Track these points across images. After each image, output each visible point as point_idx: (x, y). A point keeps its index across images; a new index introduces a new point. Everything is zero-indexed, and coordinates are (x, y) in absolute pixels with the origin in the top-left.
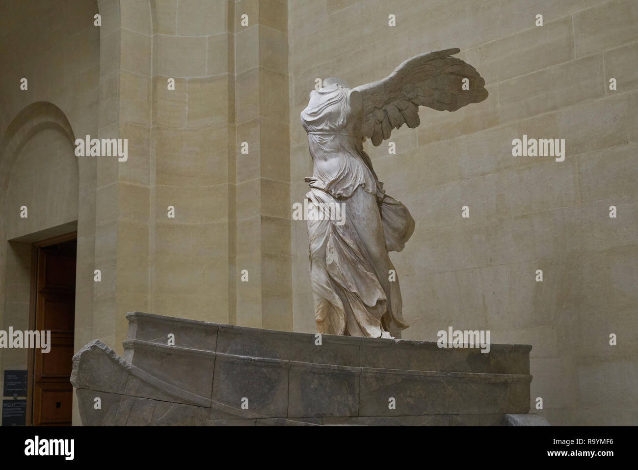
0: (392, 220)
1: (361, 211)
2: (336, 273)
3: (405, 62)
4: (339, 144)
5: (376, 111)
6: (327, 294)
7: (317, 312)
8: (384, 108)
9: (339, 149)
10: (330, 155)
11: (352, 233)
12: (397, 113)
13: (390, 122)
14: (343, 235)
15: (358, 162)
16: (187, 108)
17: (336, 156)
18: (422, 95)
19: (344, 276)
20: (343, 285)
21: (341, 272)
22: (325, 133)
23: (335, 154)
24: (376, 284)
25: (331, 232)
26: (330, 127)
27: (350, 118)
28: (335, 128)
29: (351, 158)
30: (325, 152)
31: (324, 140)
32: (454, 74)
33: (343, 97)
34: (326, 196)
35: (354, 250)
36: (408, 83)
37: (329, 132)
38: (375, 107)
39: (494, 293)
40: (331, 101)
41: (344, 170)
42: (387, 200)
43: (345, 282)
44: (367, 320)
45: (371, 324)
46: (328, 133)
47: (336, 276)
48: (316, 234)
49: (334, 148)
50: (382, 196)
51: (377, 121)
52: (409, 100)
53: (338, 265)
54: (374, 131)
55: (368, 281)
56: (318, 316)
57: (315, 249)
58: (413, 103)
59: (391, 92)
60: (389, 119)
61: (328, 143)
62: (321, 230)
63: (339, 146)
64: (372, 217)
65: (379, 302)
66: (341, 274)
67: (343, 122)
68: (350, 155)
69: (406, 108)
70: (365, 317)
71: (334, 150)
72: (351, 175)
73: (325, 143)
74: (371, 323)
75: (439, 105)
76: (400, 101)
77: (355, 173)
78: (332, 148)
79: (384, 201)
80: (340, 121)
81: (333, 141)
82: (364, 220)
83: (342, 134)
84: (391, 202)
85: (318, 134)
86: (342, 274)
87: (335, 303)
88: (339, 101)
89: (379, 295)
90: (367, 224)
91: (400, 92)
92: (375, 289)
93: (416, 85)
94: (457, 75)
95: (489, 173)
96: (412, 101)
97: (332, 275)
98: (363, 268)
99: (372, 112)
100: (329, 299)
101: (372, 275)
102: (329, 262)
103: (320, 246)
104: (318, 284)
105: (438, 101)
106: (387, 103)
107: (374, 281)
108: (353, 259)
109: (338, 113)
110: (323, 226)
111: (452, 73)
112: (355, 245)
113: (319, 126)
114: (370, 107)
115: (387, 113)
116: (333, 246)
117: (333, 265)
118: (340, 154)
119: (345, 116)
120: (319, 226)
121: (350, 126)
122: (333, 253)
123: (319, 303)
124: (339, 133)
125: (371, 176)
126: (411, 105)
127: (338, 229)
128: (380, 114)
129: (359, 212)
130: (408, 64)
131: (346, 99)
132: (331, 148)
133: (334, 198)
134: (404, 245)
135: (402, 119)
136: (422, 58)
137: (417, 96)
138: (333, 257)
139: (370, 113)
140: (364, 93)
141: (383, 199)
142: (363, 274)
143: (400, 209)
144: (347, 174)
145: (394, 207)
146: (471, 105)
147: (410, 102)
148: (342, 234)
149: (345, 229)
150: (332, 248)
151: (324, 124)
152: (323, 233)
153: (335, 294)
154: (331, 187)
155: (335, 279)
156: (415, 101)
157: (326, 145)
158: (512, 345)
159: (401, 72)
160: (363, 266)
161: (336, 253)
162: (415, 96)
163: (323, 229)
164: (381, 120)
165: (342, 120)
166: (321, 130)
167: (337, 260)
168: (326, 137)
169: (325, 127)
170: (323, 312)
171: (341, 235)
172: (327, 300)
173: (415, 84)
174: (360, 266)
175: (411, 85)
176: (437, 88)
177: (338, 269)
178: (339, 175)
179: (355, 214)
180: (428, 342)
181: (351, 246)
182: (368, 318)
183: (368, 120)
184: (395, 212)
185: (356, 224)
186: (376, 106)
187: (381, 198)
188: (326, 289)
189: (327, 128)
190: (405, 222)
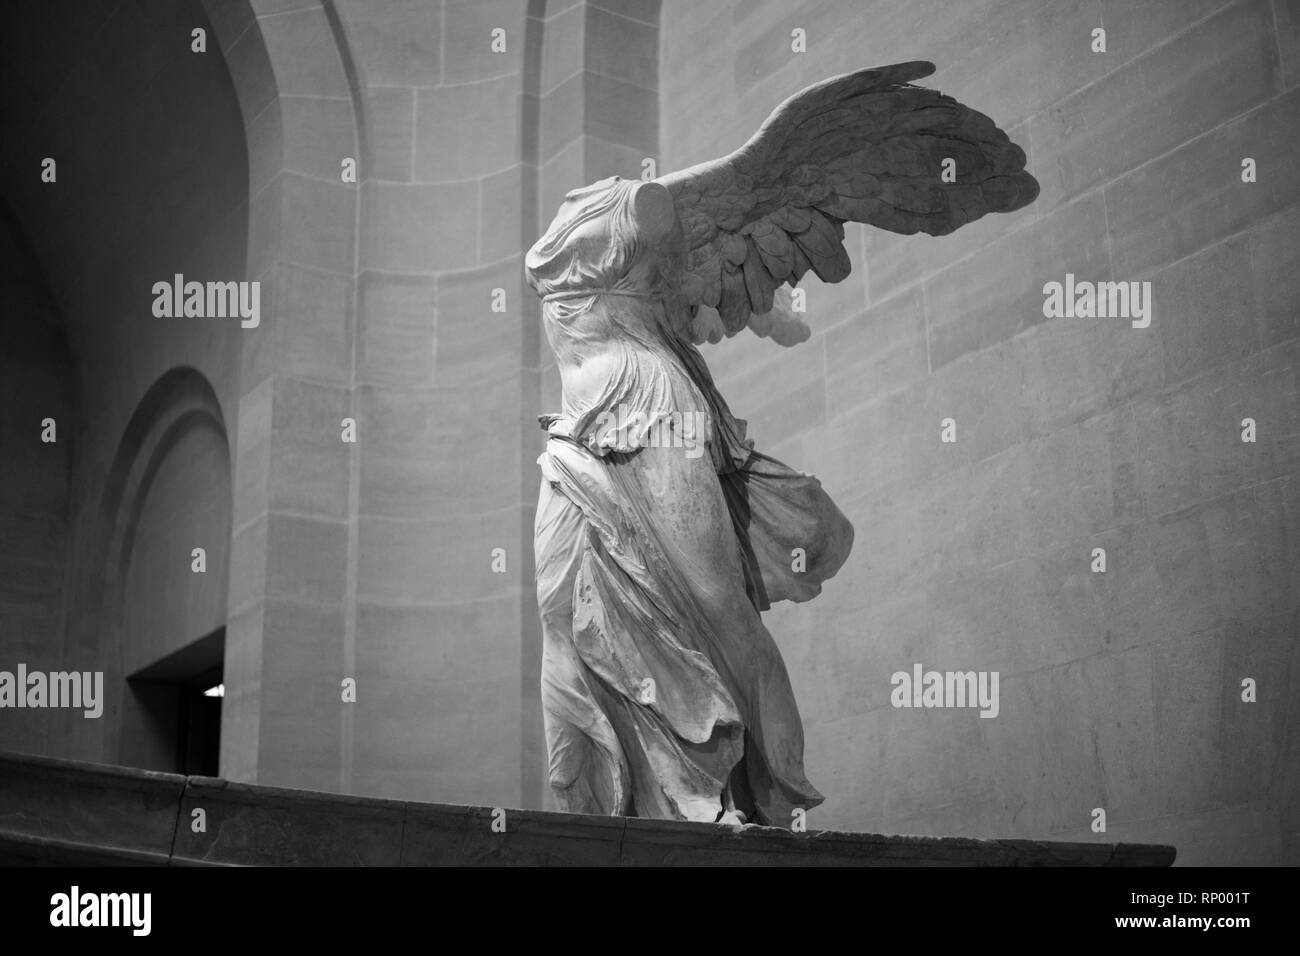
0: (776, 519)
1: (665, 488)
2: (599, 656)
3: (784, 104)
4: (606, 318)
5: (723, 238)
6: (577, 713)
7: (553, 761)
8: (744, 231)
9: (609, 332)
10: (586, 348)
11: (643, 548)
12: (784, 243)
13: (766, 268)
14: (618, 552)
15: (659, 363)
16: (435, 341)
17: (602, 350)
18: (848, 191)
19: (620, 664)
20: (618, 687)
21: (612, 651)
22: (573, 293)
23: (597, 344)
24: (708, 681)
25: (585, 545)
26: (583, 276)
27: (635, 250)
28: (594, 277)
29: (639, 353)
30: (577, 342)
31: (574, 310)
32: (932, 135)
33: (616, 202)
34: (576, 455)
35: (648, 591)
36: (803, 163)
37: (581, 289)
38: (720, 228)
39: (1119, 725)
40: (589, 211)
41: (619, 384)
42: (762, 467)
43: (623, 677)
44: (684, 781)
45: (695, 791)
46: (579, 292)
47: (598, 662)
48: (549, 556)
49: (596, 330)
50: (745, 456)
51: (727, 264)
52: (812, 207)
53: (603, 631)
54: (723, 290)
55: (690, 674)
56: (556, 772)
57: (545, 592)
58: (825, 215)
59: (757, 185)
60: (761, 258)
61: (581, 318)
62: (559, 545)
63: (609, 324)
64: (695, 504)
65: (722, 731)
66: (610, 657)
67: (615, 260)
68: (637, 345)
69: (808, 230)
70: (679, 771)
71: (597, 335)
72: (637, 396)
73: (573, 319)
74: (695, 785)
75: (900, 219)
76: (789, 211)
77: (649, 389)
78: (590, 330)
79: (751, 469)
80: (608, 260)
81: (591, 310)
82: (673, 511)
83: (617, 291)
84: (772, 470)
85: (557, 299)
86: (614, 655)
87: (599, 735)
88: (608, 210)
89: (720, 710)
90: (683, 521)
91: (785, 186)
92: (708, 695)
93: (830, 167)
94: (941, 137)
95: (1091, 414)
96: (823, 209)
97: (588, 660)
98: (673, 639)
99: (712, 240)
100: (582, 726)
101: (700, 658)
102: (579, 626)
103: (557, 585)
104: (555, 687)
105: (896, 208)
106: (752, 216)
107: (702, 673)
108: (646, 617)
109: (602, 240)
110: (565, 531)
111: (923, 132)
112: (650, 579)
113: (558, 277)
114: (703, 227)
115: (755, 245)
116: (589, 581)
117: (589, 634)
118: (613, 345)
119: (622, 244)
120: (556, 532)
121: (640, 273)
122: (589, 601)
123: (558, 736)
124: (609, 288)
125: (695, 397)
126: (821, 221)
127: (605, 537)
128: (735, 247)
129: (660, 491)
130: (792, 106)
131: (627, 203)
132: (588, 330)
133: (597, 457)
134: (820, 588)
135: (800, 258)
136: (828, 90)
137: (833, 193)
138: (590, 612)
139: (705, 243)
140: (681, 188)
141: (748, 462)
142: (673, 655)
143: (798, 489)
144: (629, 393)
145: (778, 484)
146: (991, 217)
147: (816, 212)
148: (616, 550)
149: (624, 536)
150: (588, 588)
151: (568, 270)
152: (565, 551)
153: (598, 711)
154: (588, 429)
155: (598, 670)
156: (832, 209)
157: (576, 324)
158: (1111, 846)
159: (775, 129)
160: (674, 634)
161: (598, 602)
162: (827, 194)
163: (567, 541)
164: (739, 263)
165: (613, 256)
166: (564, 287)
167: (600, 619)
168: (574, 304)
169: (571, 277)
170: (567, 760)
171: (612, 553)
172: (578, 729)
173: (826, 163)
174: (665, 634)
175: (813, 166)
176: (887, 174)
177: (602, 643)
178: (605, 397)
179: (652, 496)
180: (836, 834)
181: (640, 580)
182: (685, 775)
183: (702, 263)
184: (785, 497)
185: (657, 525)
186: (719, 224)
187: (741, 460)
188: (573, 700)
189: (577, 279)
190: (814, 522)
